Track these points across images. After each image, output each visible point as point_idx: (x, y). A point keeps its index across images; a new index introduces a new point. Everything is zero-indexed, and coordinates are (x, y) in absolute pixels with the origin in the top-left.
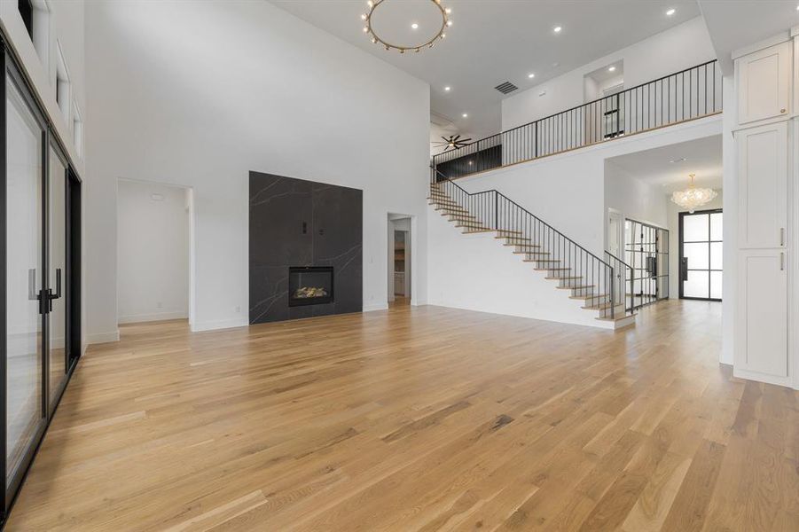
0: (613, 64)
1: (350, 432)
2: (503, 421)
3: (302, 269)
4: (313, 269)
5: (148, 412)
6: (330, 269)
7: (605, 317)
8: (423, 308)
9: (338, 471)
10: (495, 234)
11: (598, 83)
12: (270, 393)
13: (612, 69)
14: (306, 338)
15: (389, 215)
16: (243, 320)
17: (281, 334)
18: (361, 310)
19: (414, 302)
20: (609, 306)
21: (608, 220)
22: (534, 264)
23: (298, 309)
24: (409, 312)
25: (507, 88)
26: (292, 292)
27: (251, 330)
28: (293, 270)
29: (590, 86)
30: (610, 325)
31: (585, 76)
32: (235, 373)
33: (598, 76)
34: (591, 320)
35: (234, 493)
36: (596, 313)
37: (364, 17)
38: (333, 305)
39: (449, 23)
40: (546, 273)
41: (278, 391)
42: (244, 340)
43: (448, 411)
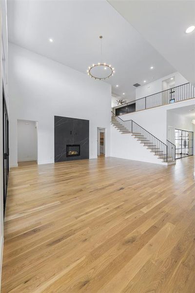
0: (173, 77)
1: (81, 190)
2: (122, 189)
3: (70, 146)
4: (73, 146)
5: (30, 185)
6: (79, 146)
7: (165, 162)
8: (109, 158)
9: (77, 198)
10: (132, 134)
11: (168, 83)
12: (61, 181)
13: (172, 79)
14: (71, 166)
15: (98, 128)
16: (53, 161)
17: (64, 165)
18: (88, 158)
19: (106, 156)
20: (166, 158)
21: (168, 130)
22: (143, 144)
23: (69, 158)
24: (104, 159)
25: (137, 85)
26: (67, 153)
27: (55, 164)
28: (68, 146)
29: (165, 84)
30: (166, 164)
31: (163, 81)
32: (51, 176)
33: (168, 81)
34: (160, 162)
35: (54, 201)
36: (162, 160)
37: (88, 71)
38: (80, 156)
39: (114, 72)
40: (147, 147)
41: (63, 181)
42: (53, 167)
43: (108, 186)
